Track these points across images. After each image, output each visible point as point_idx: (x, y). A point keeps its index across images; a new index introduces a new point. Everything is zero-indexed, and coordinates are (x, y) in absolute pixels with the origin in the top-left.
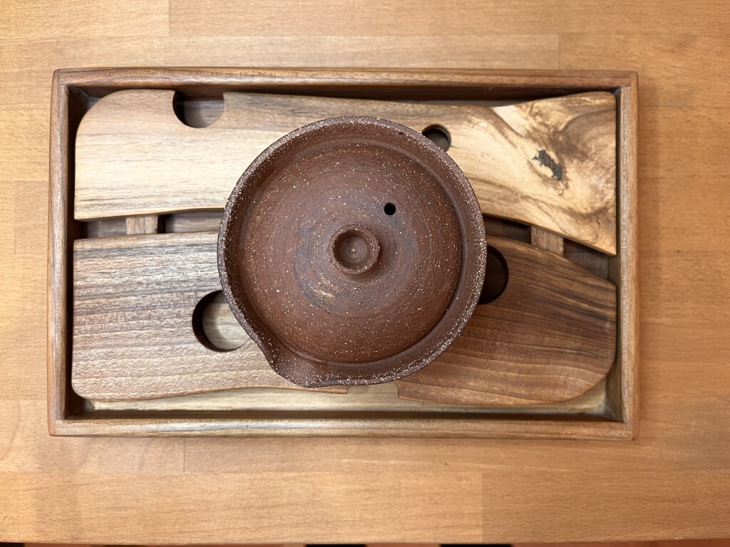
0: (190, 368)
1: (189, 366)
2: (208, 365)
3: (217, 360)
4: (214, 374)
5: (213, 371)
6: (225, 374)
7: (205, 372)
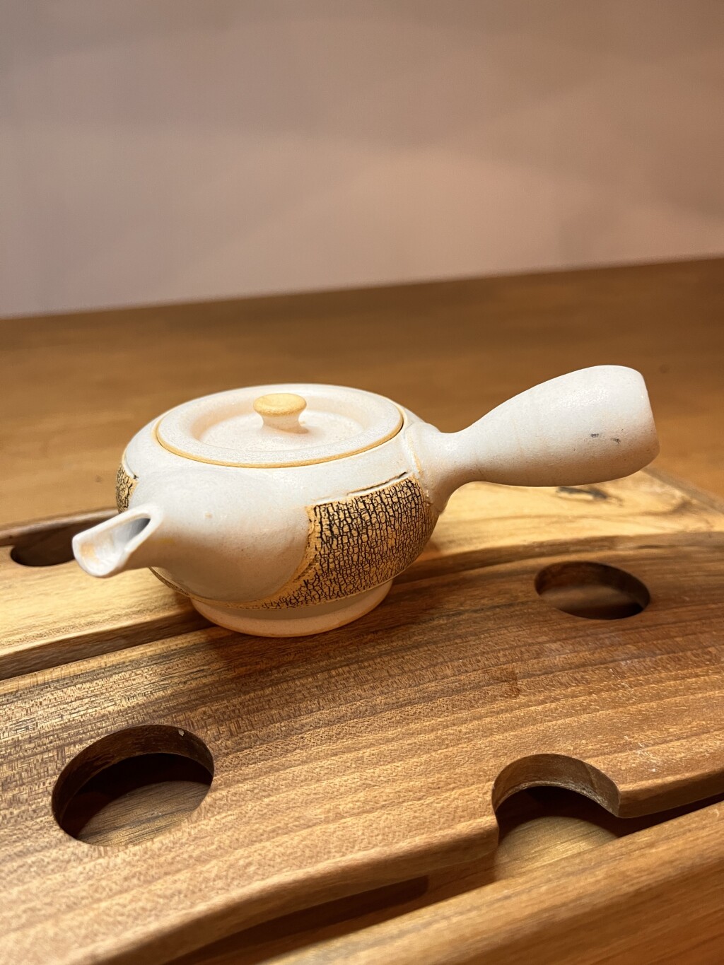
0: (50, 904)
1: (48, 900)
2: (104, 883)
3: (129, 863)
4: (127, 897)
5: (121, 892)
6: (158, 887)
7: (99, 900)
